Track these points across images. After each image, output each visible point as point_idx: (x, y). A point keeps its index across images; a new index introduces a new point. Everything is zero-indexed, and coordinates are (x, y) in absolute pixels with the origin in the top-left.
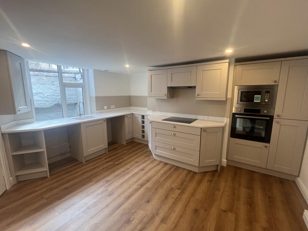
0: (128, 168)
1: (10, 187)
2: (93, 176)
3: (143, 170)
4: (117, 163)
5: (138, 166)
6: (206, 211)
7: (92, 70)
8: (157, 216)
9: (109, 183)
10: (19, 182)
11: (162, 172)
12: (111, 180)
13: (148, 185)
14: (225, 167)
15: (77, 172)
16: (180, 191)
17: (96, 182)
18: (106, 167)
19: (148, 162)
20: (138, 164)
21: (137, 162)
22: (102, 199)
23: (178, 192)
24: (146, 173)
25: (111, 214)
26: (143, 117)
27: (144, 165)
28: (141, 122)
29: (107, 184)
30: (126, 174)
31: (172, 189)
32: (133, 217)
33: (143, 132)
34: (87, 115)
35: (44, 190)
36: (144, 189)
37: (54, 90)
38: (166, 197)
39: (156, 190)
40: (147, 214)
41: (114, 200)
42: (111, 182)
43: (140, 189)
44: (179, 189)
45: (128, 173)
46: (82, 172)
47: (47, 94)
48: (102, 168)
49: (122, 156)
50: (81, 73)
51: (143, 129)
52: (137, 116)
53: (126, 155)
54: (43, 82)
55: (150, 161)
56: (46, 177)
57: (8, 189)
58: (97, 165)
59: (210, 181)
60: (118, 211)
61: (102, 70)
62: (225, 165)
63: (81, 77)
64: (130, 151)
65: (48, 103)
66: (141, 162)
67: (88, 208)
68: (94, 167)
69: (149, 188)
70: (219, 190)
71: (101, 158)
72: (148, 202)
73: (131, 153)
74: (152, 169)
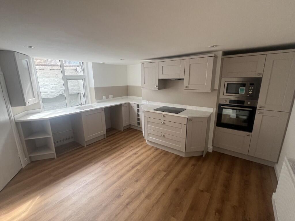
0: (123, 152)
1: (25, 166)
2: (92, 158)
3: (135, 154)
4: (113, 147)
5: (132, 150)
6: (185, 190)
7: (91, 63)
8: (143, 193)
9: (106, 165)
10: (32, 162)
11: (152, 156)
12: (107, 162)
13: (139, 167)
14: (211, 153)
15: (79, 155)
16: (165, 173)
17: (95, 164)
18: (104, 151)
19: (141, 147)
20: (131, 149)
21: (131, 147)
22: (99, 178)
23: (164, 174)
24: (138, 157)
25: (106, 190)
26: (138, 106)
27: (138, 149)
28: (136, 111)
29: (104, 165)
30: (121, 157)
31: (159, 171)
32: (123, 193)
33: (139, 119)
34: (88, 105)
35: (52, 169)
36: (135, 171)
37: (58, 82)
38: (153, 178)
39: (145, 171)
40: (134, 191)
41: (108, 179)
42: (107, 163)
43: (131, 170)
44: (165, 171)
45: (123, 156)
46: (83, 154)
47: (52, 86)
48: (100, 151)
49: (119, 142)
50: (81, 66)
51: (139, 117)
52: (132, 105)
53: (122, 141)
54: (48, 76)
55: (143, 146)
56: (54, 159)
57: (23, 167)
58: (96, 149)
59: (194, 165)
60: (111, 188)
61: (100, 63)
62: (211, 151)
63: (81, 69)
64: (127, 137)
65: (53, 94)
66: (135, 147)
67: (87, 184)
68: (94, 150)
69: (139, 170)
70: (201, 173)
71: (100, 143)
72: (137, 181)
73: (127, 138)
74: (143, 153)
